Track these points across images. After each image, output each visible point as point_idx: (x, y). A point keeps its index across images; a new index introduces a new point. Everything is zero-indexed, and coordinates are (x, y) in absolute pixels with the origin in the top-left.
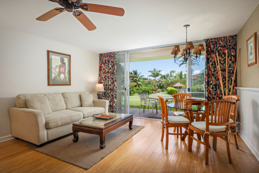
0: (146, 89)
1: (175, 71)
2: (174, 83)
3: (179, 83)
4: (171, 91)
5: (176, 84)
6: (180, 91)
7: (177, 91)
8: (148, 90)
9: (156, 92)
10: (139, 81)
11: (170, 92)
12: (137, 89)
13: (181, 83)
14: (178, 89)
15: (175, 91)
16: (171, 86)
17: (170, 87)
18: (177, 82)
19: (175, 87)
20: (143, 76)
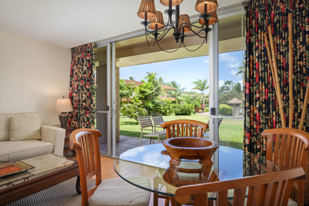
0: (186, 107)
1: (232, 81)
2: (229, 99)
3: (235, 99)
4: (224, 109)
5: (231, 99)
6: (237, 110)
7: (231, 109)
8: (189, 108)
9: (203, 111)
10: (179, 96)
11: (223, 111)
12: (174, 107)
13: (238, 99)
14: (233, 107)
15: (230, 110)
16: (224, 102)
17: (223, 104)
18: (232, 97)
19: (230, 105)
20: (185, 88)
